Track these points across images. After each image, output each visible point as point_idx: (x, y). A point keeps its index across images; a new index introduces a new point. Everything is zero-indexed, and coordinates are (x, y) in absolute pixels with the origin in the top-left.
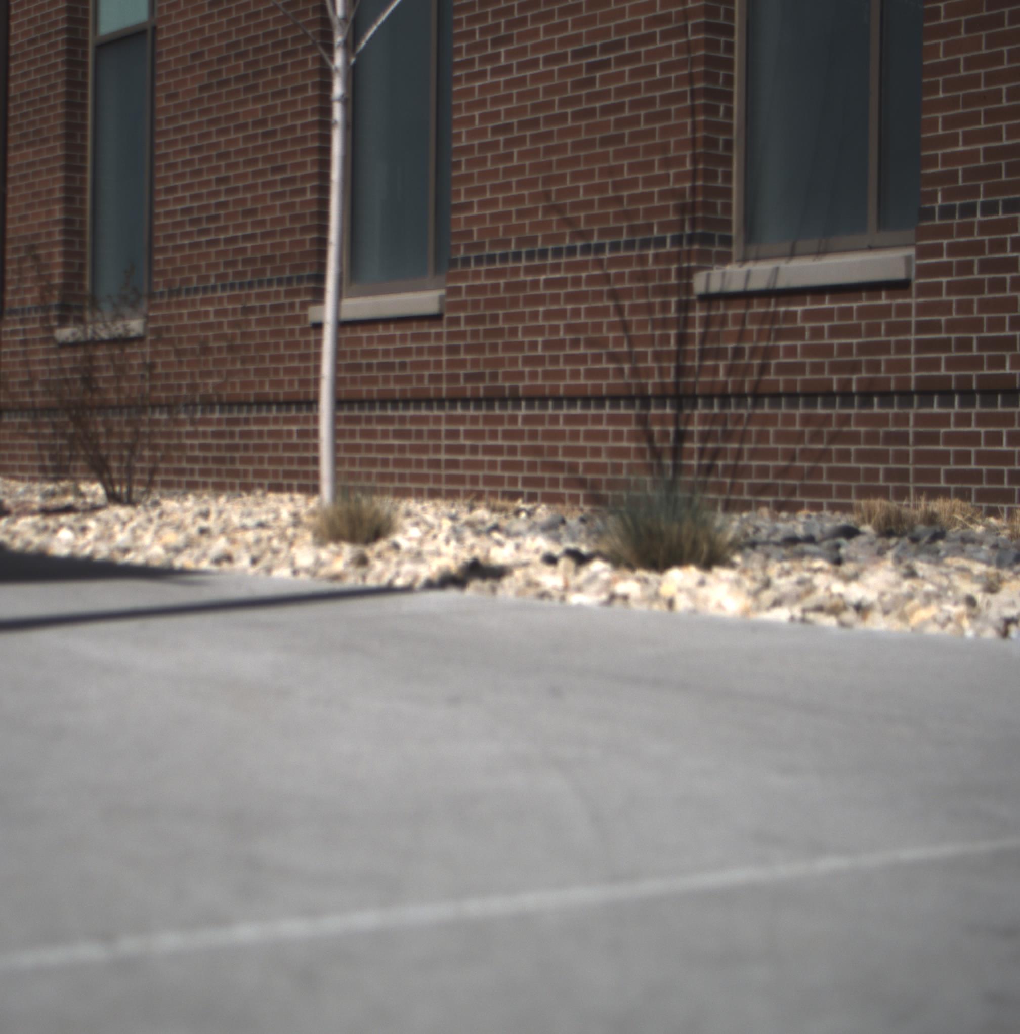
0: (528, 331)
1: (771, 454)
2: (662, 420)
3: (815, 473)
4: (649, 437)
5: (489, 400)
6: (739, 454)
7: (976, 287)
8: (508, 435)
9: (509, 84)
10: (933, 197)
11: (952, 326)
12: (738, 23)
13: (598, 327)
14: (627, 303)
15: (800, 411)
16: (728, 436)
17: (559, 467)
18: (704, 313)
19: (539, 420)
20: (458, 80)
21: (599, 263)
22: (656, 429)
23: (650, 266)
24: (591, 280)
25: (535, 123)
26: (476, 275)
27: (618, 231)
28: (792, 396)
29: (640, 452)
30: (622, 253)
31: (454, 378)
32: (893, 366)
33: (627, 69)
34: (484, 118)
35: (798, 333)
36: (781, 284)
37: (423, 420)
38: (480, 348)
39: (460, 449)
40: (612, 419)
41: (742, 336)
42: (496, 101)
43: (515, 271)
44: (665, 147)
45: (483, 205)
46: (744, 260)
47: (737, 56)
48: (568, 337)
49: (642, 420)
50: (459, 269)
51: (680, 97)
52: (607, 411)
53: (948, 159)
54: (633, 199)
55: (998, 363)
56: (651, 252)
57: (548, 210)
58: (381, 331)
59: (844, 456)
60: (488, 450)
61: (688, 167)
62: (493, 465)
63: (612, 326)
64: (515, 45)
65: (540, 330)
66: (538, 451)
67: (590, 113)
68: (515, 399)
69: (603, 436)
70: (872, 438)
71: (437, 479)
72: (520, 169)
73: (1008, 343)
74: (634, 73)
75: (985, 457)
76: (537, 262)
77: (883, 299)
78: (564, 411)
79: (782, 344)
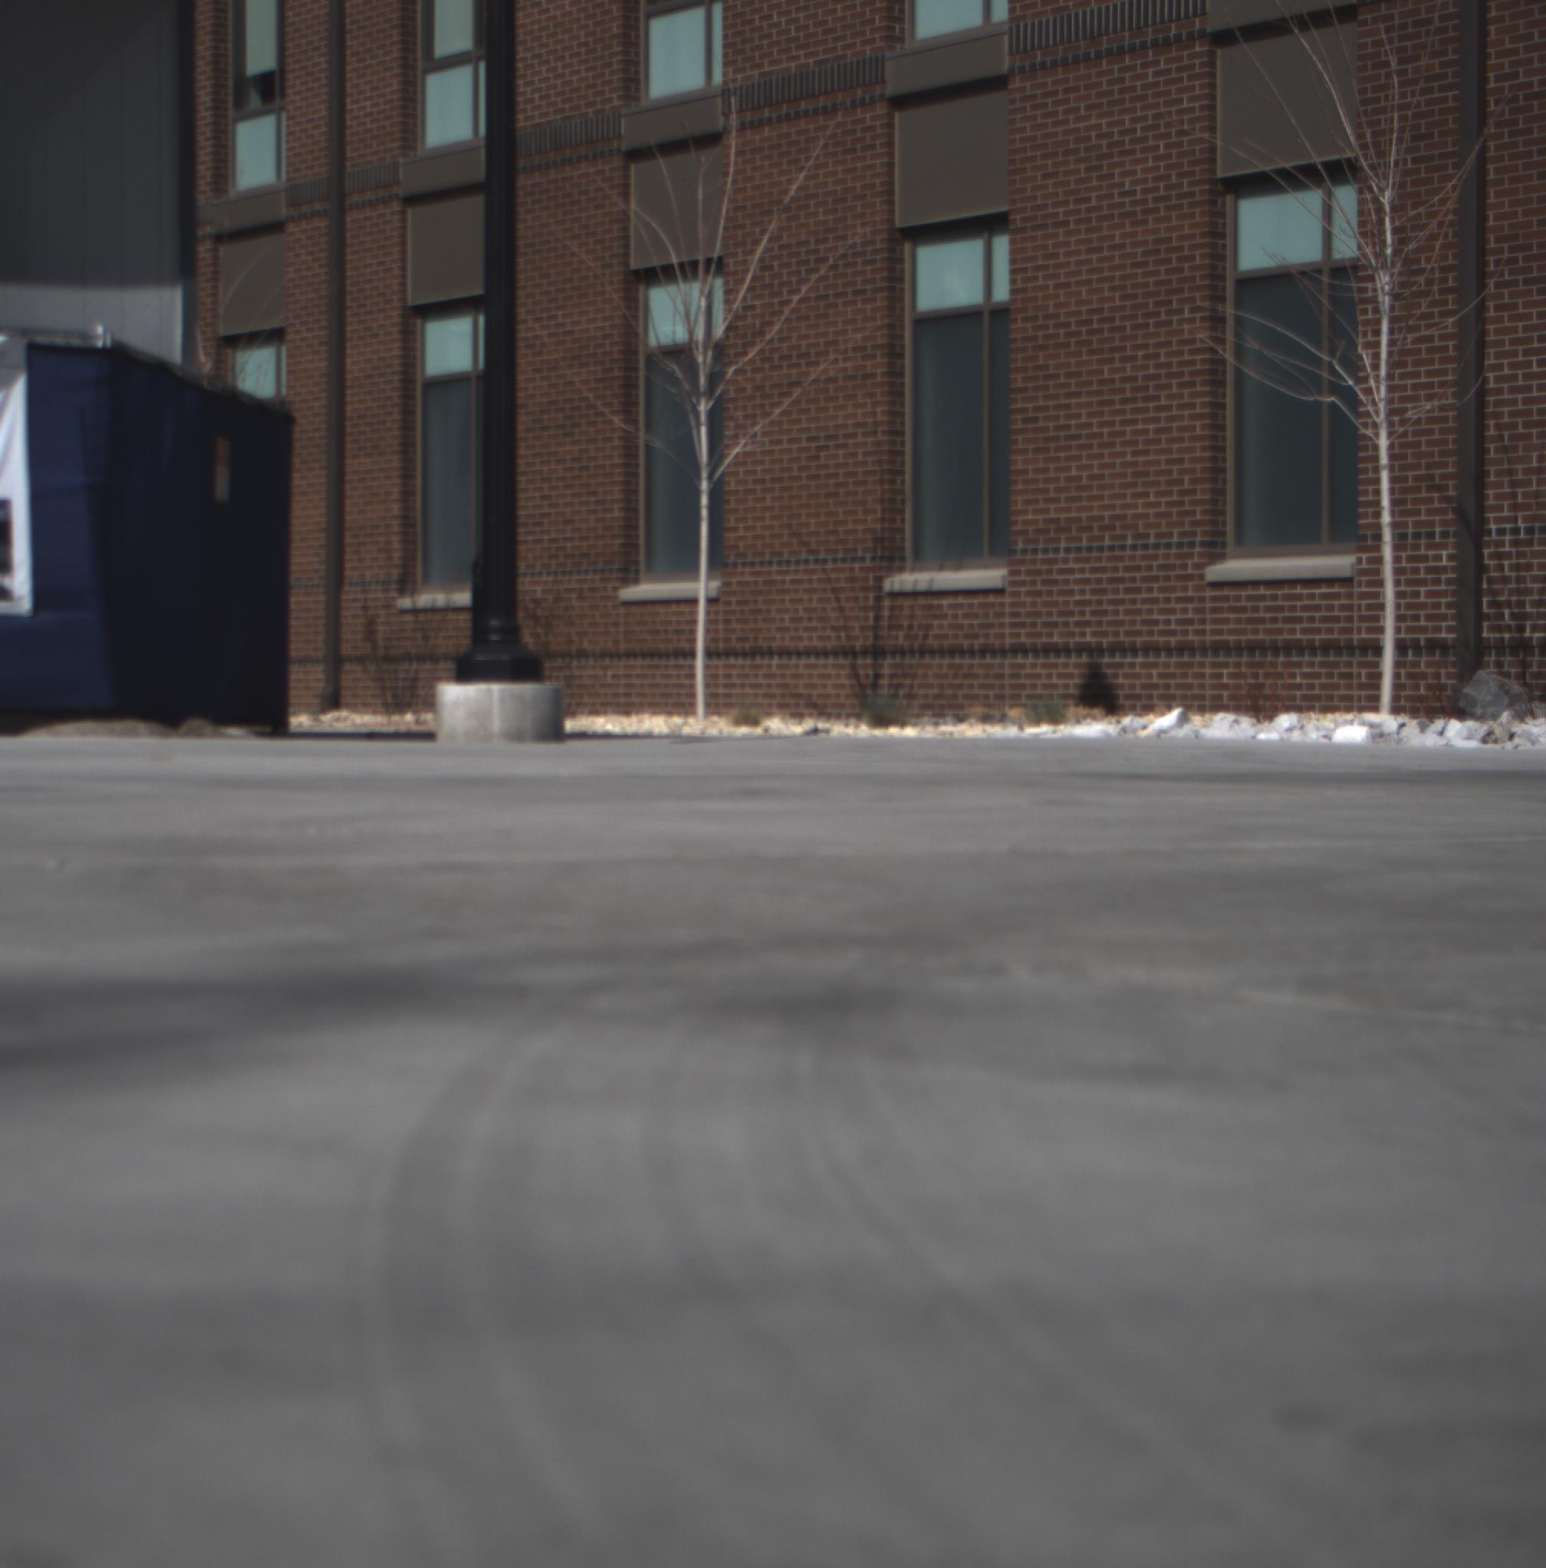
0: (779, 611)
1: (931, 686)
2: (865, 666)
3: (955, 696)
4: (856, 676)
5: (754, 653)
6: (911, 686)
7: (1039, 593)
8: (766, 676)
9: (763, 453)
10: (1016, 542)
11: (1028, 614)
12: (908, 429)
13: (824, 610)
14: (842, 596)
15: (946, 661)
16: (905, 676)
17: (800, 696)
18: (890, 604)
19: (787, 666)
21: (824, 571)
22: (862, 672)
23: (857, 574)
24: (820, 581)
25: (781, 479)
26: (743, 574)
27: (836, 551)
28: (942, 652)
29: (852, 686)
31: (727, 640)
32: (997, 636)
33: (841, 452)
34: (746, 473)
35: (945, 616)
36: (936, 587)
38: (746, 621)
39: (733, 686)
40: (835, 666)
41: (912, 617)
42: (755, 463)
44: (864, 502)
45: (747, 529)
46: (913, 570)
47: (908, 449)
48: (805, 616)
49: (853, 667)
50: (732, 570)
51: (873, 472)
52: (831, 661)
53: (1025, 522)
54: (846, 532)
55: (1051, 635)
56: (857, 566)
57: (793, 535)
58: (674, 608)
59: (971, 686)
60: (753, 686)
61: (879, 515)
63: (833, 609)
65: (787, 611)
66: (786, 686)
67: (817, 477)
68: (770, 653)
69: (829, 676)
70: (987, 676)
72: (772, 508)
73: (1055, 625)
74: (846, 456)
75: (1045, 686)
76: (784, 568)
77: (991, 599)
78: (803, 661)
79: (936, 623)
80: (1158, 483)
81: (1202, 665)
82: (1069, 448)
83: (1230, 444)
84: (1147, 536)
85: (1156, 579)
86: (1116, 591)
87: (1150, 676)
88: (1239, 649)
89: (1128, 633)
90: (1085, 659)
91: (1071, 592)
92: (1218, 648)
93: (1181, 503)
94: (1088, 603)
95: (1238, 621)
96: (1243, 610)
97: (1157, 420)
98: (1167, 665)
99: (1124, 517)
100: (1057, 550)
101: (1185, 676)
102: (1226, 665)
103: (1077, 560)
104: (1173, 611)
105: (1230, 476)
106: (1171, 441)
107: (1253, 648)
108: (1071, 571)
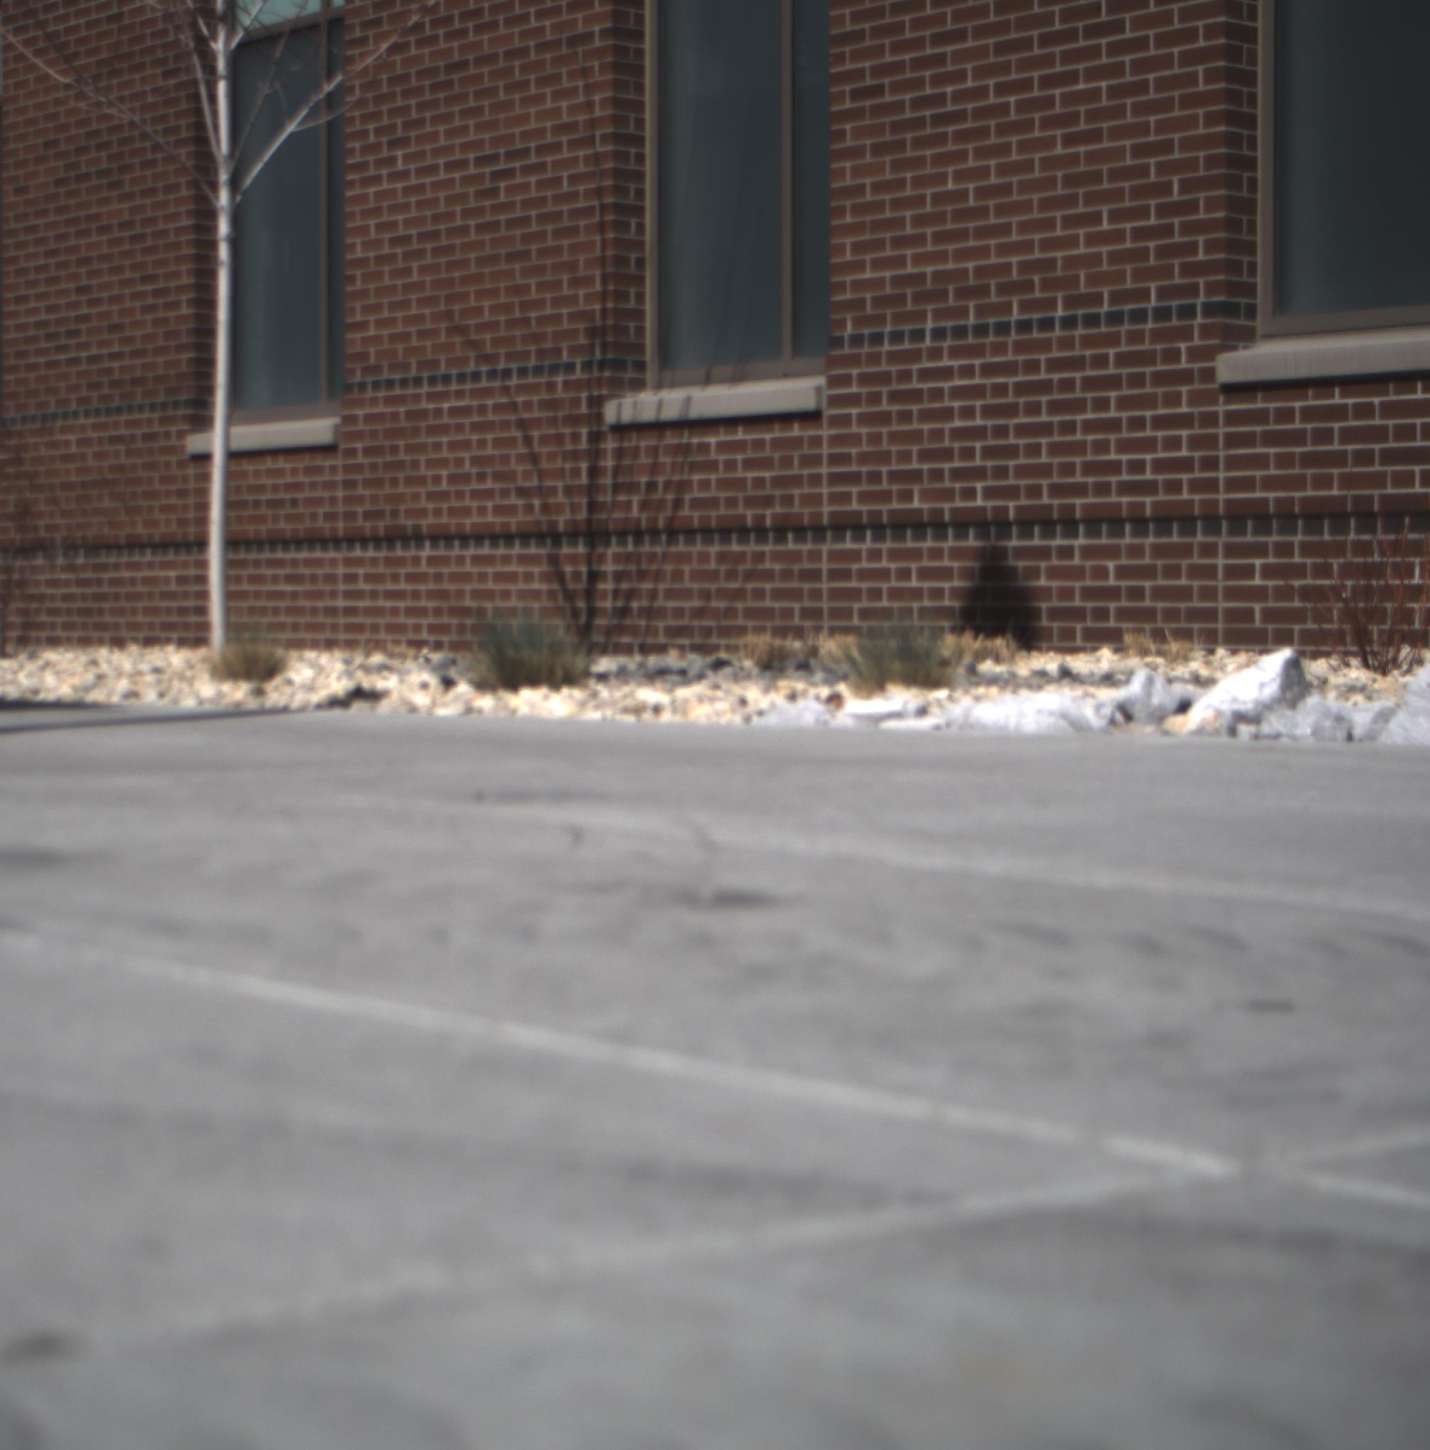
0: (431, 464)
1: (687, 594)
2: (574, 559)
3: (730, 613)
4: (561, 577)
5: (392, 538)
6: (653, 595)
7: (884, 418)
8: (411, 578)
9: (407, 191)
10: (842, 324)
11: (864, 458)
12: (649, 132)
13: (505, 459)
14: (535, 434)
15: (715, 548)
16: (642, 575)
17: (465, 612)
18: (615, 445)
19: (444, 561)
20: (351, 184)
21: (506, 390)
22: (568, 569)
23: (560, 393)
24: (498, 408)
25: (434, 235)
26: (374, 401)
27: (525, 355)
28: (707, 533)
29: (552, 595)
30: (531, 380)
31: (350, 516)
32: (807, 500)
33: (533, 179)
34: (381, 227)
35: (712, 466)
36: (695, 413)
37: (318, 563)
38: (378, 483)
39: (359, 595)
40: (522, 559)
41: (655, 468)
42: (394, 209)
43: (417, 398)
44: (572, 266)
45: (380, 323)
46: (659, 386)
47: (649, 167)
48: (474, 471)
49: (554, 560)
50: (356, 395)
51: (588, 211)
52: (517, 550)
53: (857, 285)
54: (542, 320)
55: (907, 496)
56: (560, 379)
57: (452, 330)
58: (269, 464)
59: (759, 594)
60: (390, 595)
61: (598, 287)
62: (395, 611)
63: (520, 458)
64: (412, 149)
65: (443, 463)
66: (442, 595)
67: (494, 226)
68: (418, 538)
69: (512, 577)
70: (787, 575)
71: (334, 628)
72: (420, 286)
73: (916, 476)
74: (541, 185)
75: (896, 594)
76: (440, 388)
77: (796, 431)
78: (471, 551)
79: (696, 477)
80: (1118, 195)
81: (1208, 550)
82: (941, 139)
83: (1263, 111)
84: (1096, 299)
85: (1114, 382)
86: (1034, 409)
87: (1101, 573)
88: (1287, 517)
89: (1056, 490)
90: (972, 541)
91: (947, 414)
92: (1238, 517)
93: (1167, 231)
94: (979, 433)
95: (1284, 461)
96: (1298, 438)
97: (1117, 70)
98: (1136, 551)
99: (1051, 263)
100: (918, 335)
101: (1173, 572)
102: (1260, 550)
103: (955, 352)
104: (1149, 445)
105: (1263, 174)
106: (1143, 109)
107: (1315, 515)
108: (947, 373)
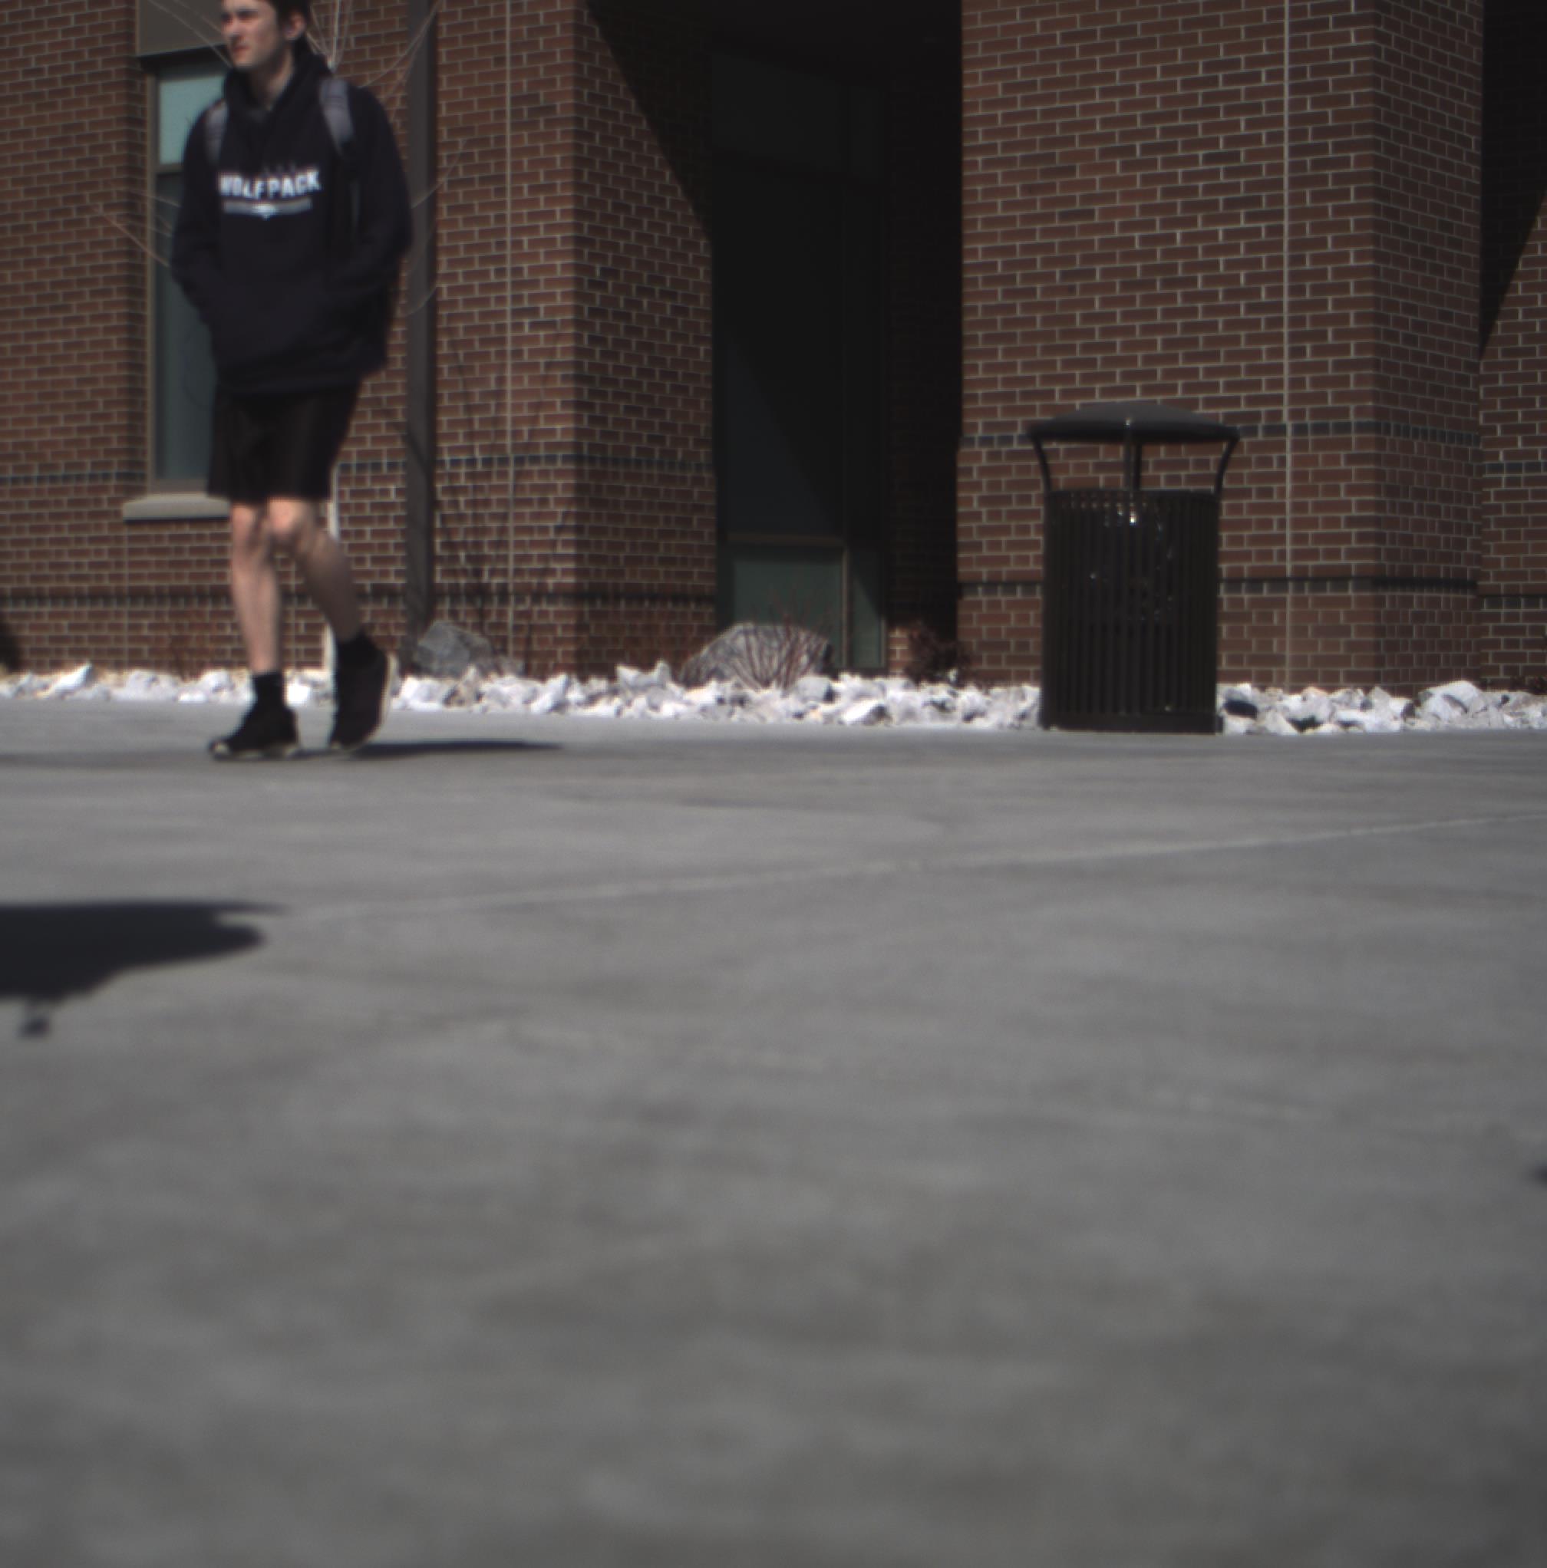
80: (68, 406)
81: (118, 614)
83: (149, 362)
84: (56, 467)
85: (66, 516)
86: (21, 530)
87: (59, 627)
88: (160, 596)
89: (34, 578)
92: (136, 595)
93: (94, 429)
95: (159, 564)
96: (164, 551)
97: (68, 333)
98: (78, 614)
99: (30, 444)
101: (98, 627)
102: (145, 615)
104: (85, 553)
105: (150, 398)
106: (83, 357)
107: (176, 594)
